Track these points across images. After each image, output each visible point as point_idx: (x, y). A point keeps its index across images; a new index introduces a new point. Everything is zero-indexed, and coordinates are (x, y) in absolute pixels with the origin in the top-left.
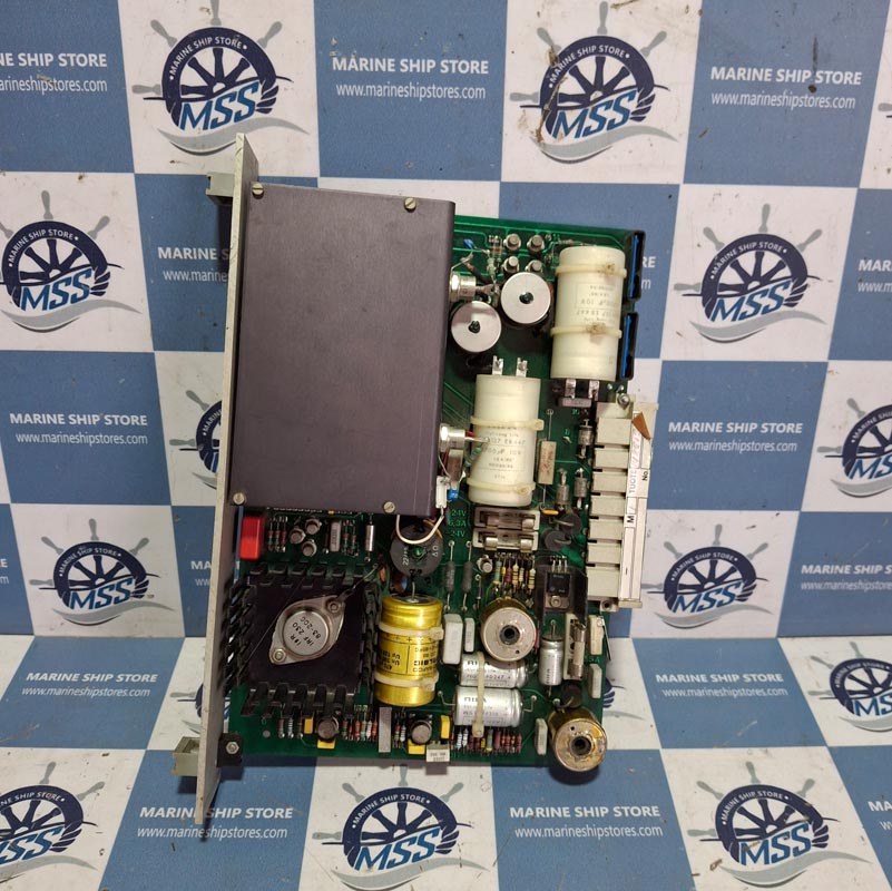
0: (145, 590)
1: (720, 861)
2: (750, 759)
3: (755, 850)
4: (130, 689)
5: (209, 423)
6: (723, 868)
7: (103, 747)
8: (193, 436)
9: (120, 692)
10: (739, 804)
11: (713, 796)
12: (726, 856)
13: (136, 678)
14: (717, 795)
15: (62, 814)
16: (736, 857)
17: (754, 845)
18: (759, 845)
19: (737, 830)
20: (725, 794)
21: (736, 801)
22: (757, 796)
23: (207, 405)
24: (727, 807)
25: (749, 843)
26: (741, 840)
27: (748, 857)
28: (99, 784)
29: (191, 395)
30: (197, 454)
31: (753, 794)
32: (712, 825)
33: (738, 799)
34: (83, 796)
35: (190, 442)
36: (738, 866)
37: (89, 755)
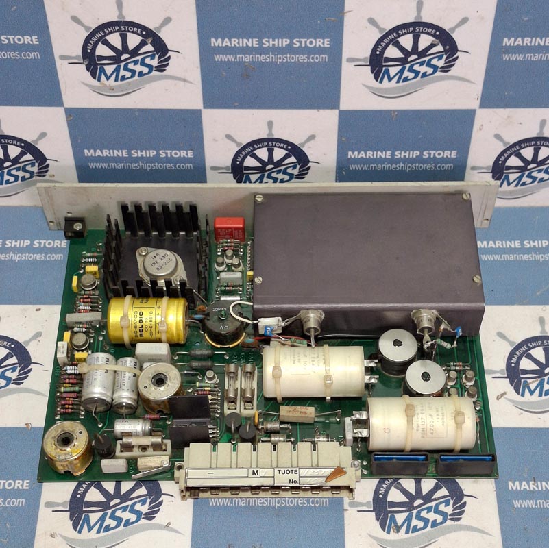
0: (47, 171)
1: (505, 393)
2: (542, 314)
3: (533, 386)
4: (46, 255)
5: (92, 42)
6: (507, 399)
7: (36, 304)
8: (80, 53)
9: (39, 257)
10: (527, 351)
11: (508, 343)
12: (510, 390)
13: (49, 244)
14: (511, 343)
15: (15, 357)
16: (517, 391)
17: (533, 382)
18: (537, 383)
19: (522, 370)
20: (518, 341)
21: (525, 348)
22: (543, 344)
23: (89, 28)
24: (517, 353)
25: (529, 381)
26: (523, 378)
27: (527, 391)
28: (38, 333)
29: (75, 19)
30: (83, 67)
31: (540, 342)
32: (503, 366)
33: (528, 346)
34: (28, 342)
35: (76, 57)
36: (518, 398)
37: (25, 310)
